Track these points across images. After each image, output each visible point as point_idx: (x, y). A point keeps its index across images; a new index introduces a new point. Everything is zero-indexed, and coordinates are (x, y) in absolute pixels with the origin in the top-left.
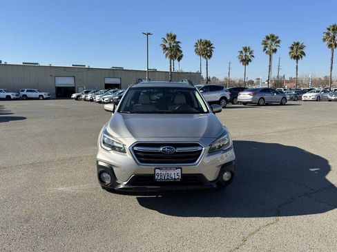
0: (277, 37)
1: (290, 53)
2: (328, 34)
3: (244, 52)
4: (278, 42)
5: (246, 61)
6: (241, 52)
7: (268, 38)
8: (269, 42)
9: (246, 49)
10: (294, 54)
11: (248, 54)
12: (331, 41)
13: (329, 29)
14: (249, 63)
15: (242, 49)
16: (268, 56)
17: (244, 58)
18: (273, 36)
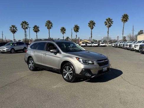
0: (27, 23)
1: (33, 29)
2: (47, 24)
3: (12, 28)
4: (28, 24)
5: (14, 32)
6: (11, 27)
7: (23, 23)
8: (24, 24)
9: (13, 26)
10: (35, 30)
11: (14, 28)
12: (48, 26)
13: (47, 22)
14: (15, 32)
15: (11, 26)
16: (24, 30)
17: (13, 30)
18: (25, 22)
